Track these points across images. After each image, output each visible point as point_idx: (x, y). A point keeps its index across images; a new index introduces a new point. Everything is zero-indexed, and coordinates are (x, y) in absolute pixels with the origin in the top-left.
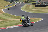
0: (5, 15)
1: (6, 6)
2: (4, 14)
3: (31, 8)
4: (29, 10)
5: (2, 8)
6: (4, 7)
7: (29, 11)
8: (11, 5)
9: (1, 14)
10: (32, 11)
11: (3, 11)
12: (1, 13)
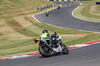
0: (40, 27)
1: (40, 8)
2: (36, 24)
3: (93, 12)
4: (90, 16)
5: (33, 13)
6: (37, 10)
7: (89, 18)
8: (52, 6)
9: (30, 24)
10: (96, 18)
11: (34, 19)
12: (31, 22)
